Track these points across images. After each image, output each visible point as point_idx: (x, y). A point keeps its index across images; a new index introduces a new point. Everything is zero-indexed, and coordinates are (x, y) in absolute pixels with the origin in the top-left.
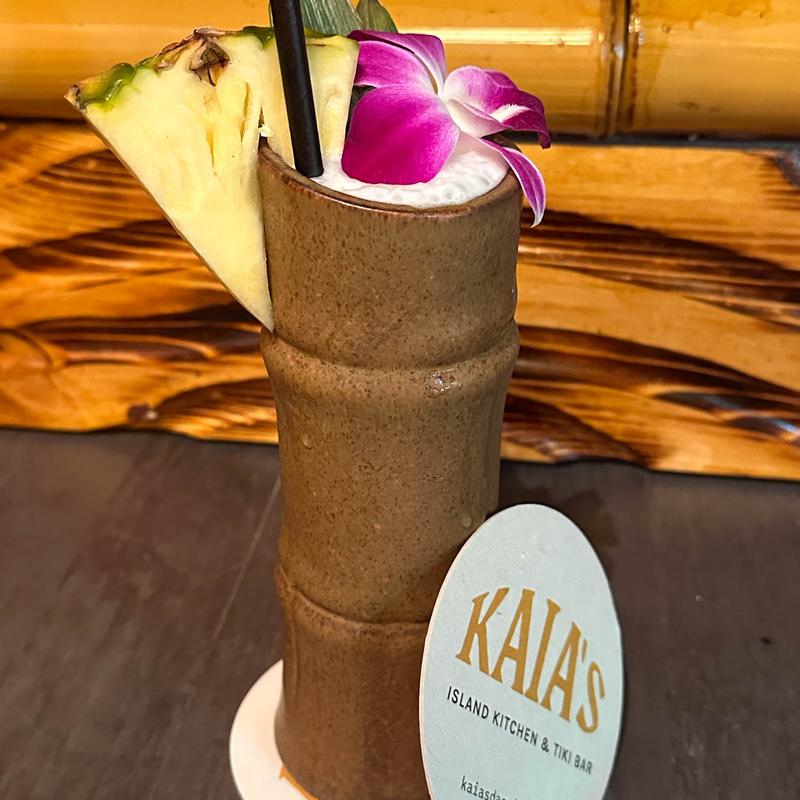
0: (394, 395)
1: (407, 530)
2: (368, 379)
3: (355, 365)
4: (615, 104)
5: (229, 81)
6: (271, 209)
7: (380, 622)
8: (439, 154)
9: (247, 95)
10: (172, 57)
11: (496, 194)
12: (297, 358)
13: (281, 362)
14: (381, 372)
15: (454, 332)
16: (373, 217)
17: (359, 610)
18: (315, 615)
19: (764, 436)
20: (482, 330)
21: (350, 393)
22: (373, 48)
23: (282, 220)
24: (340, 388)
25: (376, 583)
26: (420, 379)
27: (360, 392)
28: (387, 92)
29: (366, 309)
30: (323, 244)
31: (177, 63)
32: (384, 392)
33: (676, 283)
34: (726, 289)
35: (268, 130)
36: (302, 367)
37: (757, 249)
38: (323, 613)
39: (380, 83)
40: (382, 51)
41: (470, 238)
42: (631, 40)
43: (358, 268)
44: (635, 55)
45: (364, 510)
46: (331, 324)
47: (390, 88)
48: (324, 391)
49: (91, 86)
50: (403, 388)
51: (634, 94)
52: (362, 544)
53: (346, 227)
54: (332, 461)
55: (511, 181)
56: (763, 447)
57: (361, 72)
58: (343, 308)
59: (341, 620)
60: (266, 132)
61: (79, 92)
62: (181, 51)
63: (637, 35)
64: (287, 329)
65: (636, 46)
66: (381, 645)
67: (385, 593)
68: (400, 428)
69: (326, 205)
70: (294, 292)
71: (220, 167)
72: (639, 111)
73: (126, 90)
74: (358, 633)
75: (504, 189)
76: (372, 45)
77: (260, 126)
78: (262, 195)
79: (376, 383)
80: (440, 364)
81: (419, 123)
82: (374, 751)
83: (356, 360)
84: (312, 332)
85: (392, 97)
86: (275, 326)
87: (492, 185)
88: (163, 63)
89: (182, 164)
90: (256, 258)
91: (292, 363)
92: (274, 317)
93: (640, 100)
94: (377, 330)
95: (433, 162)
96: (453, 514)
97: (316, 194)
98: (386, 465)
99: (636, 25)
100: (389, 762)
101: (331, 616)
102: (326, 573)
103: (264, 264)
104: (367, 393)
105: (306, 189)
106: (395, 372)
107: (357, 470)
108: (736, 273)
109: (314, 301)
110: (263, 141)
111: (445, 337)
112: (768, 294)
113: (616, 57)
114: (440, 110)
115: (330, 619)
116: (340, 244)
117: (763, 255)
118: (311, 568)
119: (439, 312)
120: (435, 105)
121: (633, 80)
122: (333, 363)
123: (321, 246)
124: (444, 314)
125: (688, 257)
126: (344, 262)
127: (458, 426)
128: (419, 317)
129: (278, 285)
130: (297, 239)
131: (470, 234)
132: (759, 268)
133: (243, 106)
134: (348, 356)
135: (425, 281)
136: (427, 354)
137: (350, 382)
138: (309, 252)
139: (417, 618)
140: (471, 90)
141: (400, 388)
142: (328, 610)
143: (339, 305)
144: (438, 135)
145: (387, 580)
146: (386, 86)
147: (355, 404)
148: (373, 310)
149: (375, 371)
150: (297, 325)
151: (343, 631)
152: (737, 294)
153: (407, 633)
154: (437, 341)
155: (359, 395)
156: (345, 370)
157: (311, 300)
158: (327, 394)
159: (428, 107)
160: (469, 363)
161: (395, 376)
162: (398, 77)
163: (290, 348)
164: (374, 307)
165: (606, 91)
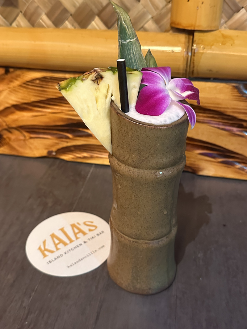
0: (145, 177)
1: (147, 215)
2: (138, 172)
3: (135, 167)
4: (188, 69)
5: (103, 84)
6: (113, 121)
7: (138, 239)
8: (164, 107)
9: (108, 87)
10: (87, 77)
11: (180, 121)
12: (118, 163)
13: (114, 163)
14: (142, 170)
15: (164, 160)
16: (142, 127)
17: (132, 235)
18: (119, 234)
19: (230, 166)
20: (173, 160)
21: (132, 175)
22: (147, 73)
23: (116, 124)
24: (130, 173)
25: (137, 228)
26: (153, 173)
27: (135, 175)
28: (151, 87)
29: (139, 152)
30: (127, 133)
31: (88, 79)
32: (143, 176)
33: (206, 121)
34: (220, 123)
35: (114, 98)
36: (119, 166)
37: (229, 112)
38: (122, 234)
39: (149, 84)
40: (150, 74)
41: (171, 134)
42: (193, 51)
43: (137, 141)
44: (194, 56)
45: (135, 208)
46: (128, 155)
47: (151, 86)
48: (125, 174)
49: (63, 84)
50: (148, 175)
51: (194, 67)
52: (134, 217)
53: (134, 129)
54: (126, 193)
55: (186, 116)
56: (229, 169)
57: (143, 80)
58: (132, 151)
59: (127, 237)
60: (113, 98)
61: (59, 85)
62: (89, 75)
63: (195, 50)
64: (116, 155)
65: (194, 53)
66: (138, 246)
67: (140, 231)
68: (147, 186)
69: (128, 122)
70: (118, 145)
71: (99, 108)
72: (195, 72)
73: (73, 86)
74: (131, 242)
75: (183, 119)
76: (147, 72)
77: (111, 96)
78: (111, 116)
79: (140, 173)
80: (160, 169)
81: (159, 97)
82: (134, 275)
83: (135, 166)
84: (122, 157)
85: (152, 89)
86: (112, 153)
87: (180, 117)
88: (84, 78)
89: (88, 107)
90: (108, 133)
91: (117, 164)
92: (112, 150)
93: (195, 68)
94: (142, 158)
95: (162, 109)
96: (161, 211)
97: (126, 119)
98: (142, 196)
99: (195, 46)
100: (139, 278)
101: (124, 236)
102: (123, 224)
103: (110, 135)
104: (137, 176)
105: (123, 117)
106: (146, 170)
107: (133, 196)
108: (223, 119)
109: (124, 148)
110: (112, 101)
111: (162, 161)
112: (233, 125)
113: (188, 56)
114: (166, 93)
115: (124, 237)
116: (132, 133)
117: (231, 114)
118: (119, 221)
119: (160, 155)
120: (165, 91)
121: (193, 63)
122: (128, 166)
123: (126, 133)
124: (162, 155)
125: (209, 114)
126: (133, 139)
127: (164, 187)
128: (154, 155)
129: (114, 142)
130: (120, 130)
131: (171, 133)
132: (230, 118)
133: (107, 91)
134: (133, 164)
135: (157, 145)
136: (156, 166)
137: (133, 172)
138: (123, 134)
139: (149, 239)
140: (177, 86)
141: (147, 175)
142: (123, 234)
143: (131, 150)
144: (165, 101)
145: (140, 228)
146: (150, 85)
147: (134, 178)
148: (140, 153)
149: (140, 170)
150: (119, 154)
151: (127, 241)
152: (223, 125)
153: (146, 243)
154: (159, 162)
155: (135, 176)
156: (131, 168)
157: (123, 148)
158: (126, 175)
159: (162, 92)
160: (169, 169)
161: (146, 171)
162: (154, 82)
163: (116, 160)
164: (141, 152)
165: (185, 66)
